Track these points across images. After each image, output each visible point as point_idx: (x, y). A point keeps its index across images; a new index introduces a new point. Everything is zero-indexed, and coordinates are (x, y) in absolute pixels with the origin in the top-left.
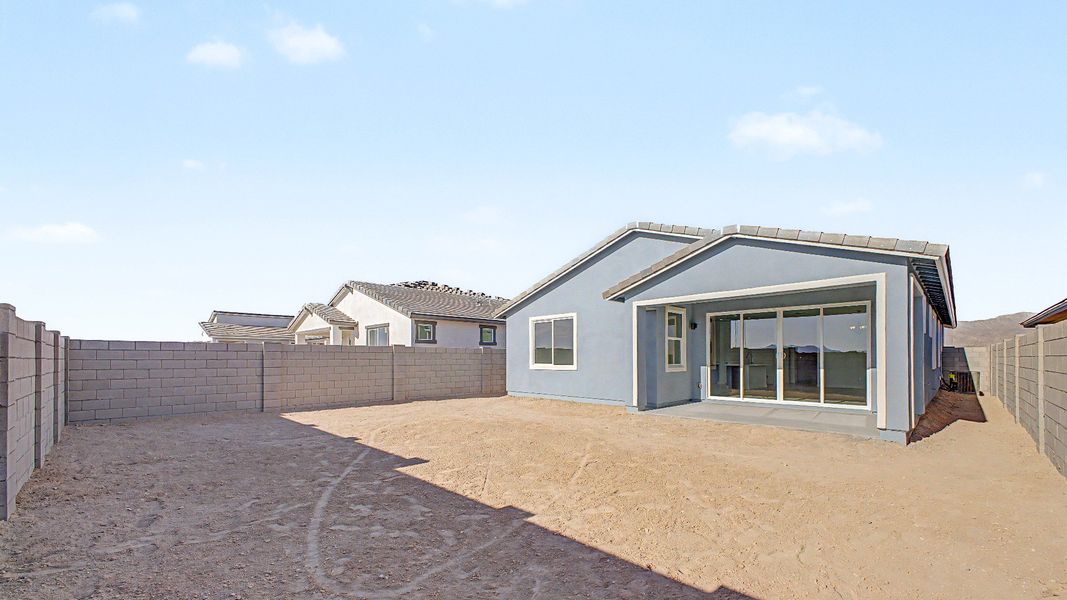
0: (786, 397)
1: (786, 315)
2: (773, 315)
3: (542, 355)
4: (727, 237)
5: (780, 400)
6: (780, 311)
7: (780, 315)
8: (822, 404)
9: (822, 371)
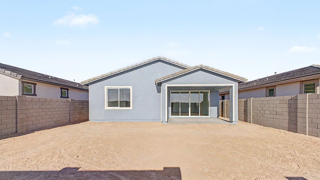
0: (191, 115)
1: (191, 93)
2: (188, 92)
3: (112, 104)
4: (200, 68)
5: (190, 116)
6: (190, 91)
7: (190, 92)
8: (200, 116)
9: (200, 108)
